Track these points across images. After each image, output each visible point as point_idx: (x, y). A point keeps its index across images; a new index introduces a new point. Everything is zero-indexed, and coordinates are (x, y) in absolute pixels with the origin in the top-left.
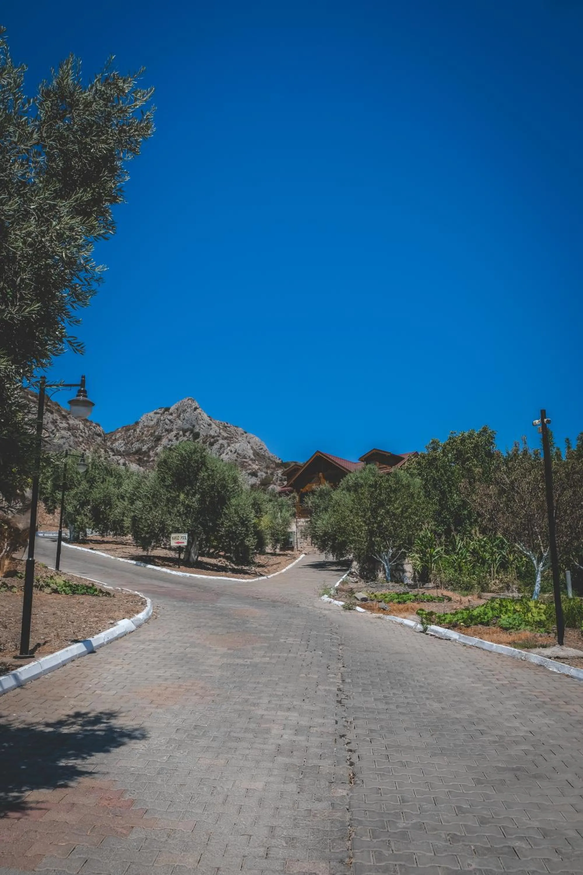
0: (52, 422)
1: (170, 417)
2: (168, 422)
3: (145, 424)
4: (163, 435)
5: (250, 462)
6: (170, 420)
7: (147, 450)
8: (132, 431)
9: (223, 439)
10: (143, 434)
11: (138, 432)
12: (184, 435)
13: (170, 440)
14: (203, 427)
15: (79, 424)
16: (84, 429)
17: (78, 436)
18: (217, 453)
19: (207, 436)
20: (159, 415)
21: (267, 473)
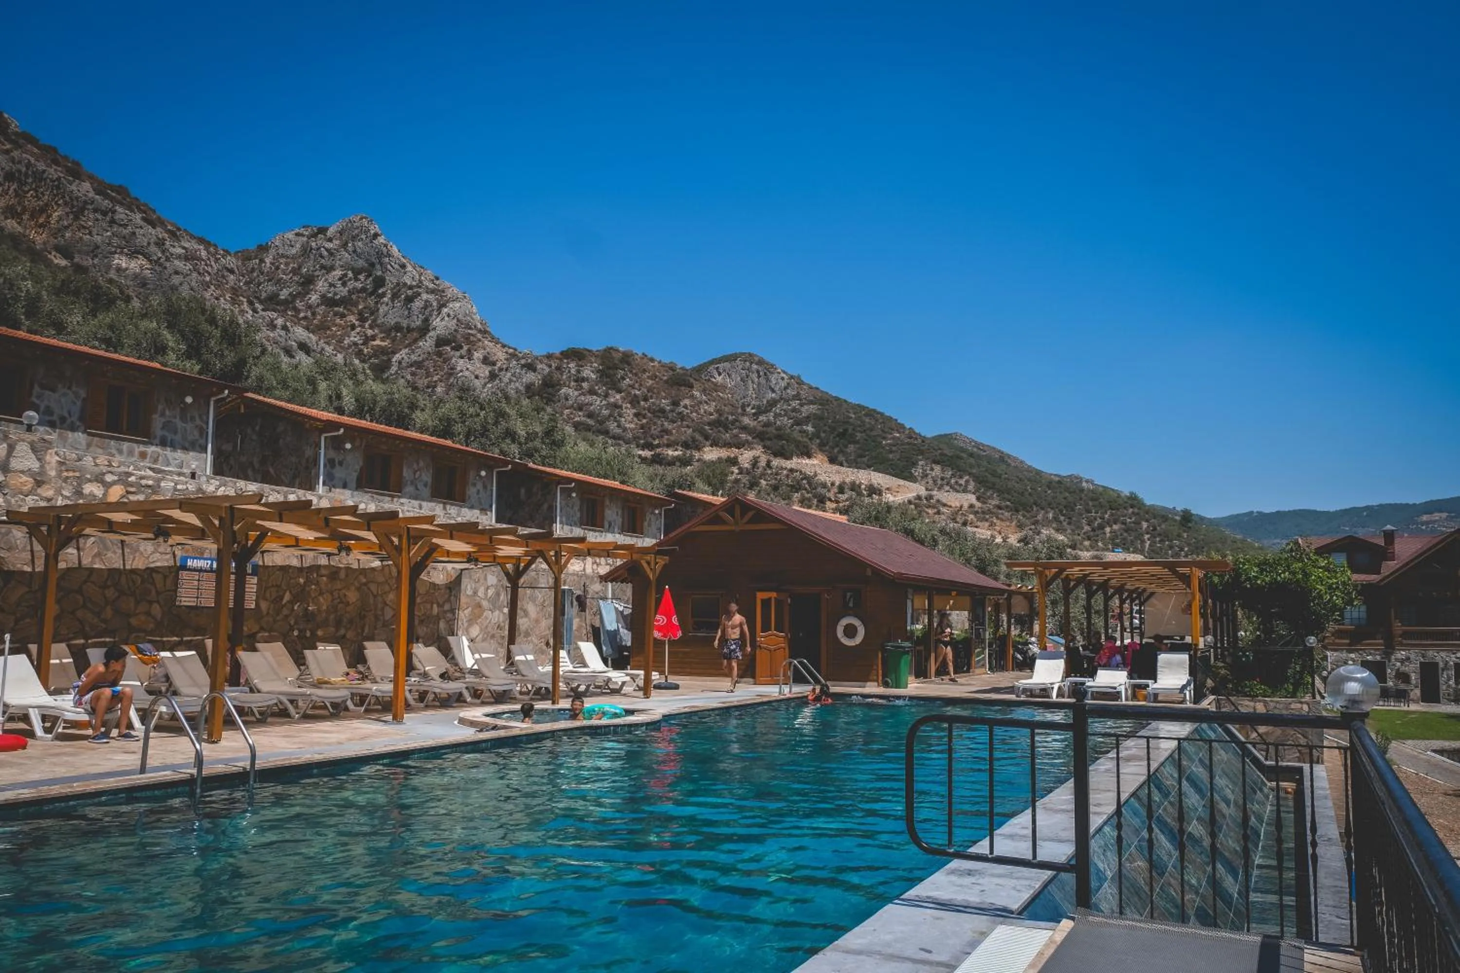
0: (156, 244)
1: (330, 245)
2: (325, 253)
3: (281, 251)
4: (316, 273)
5: (479, 336)
6: (327, 250)
7: (290, 299)
8: (257, 261)
9: (427, 293)
10: (277, 268)
11: (268, 265)
12: (356, 279)
13: (331, 285)
14: (391, 269)
15: (199, 249)
16: (209, 259)
17: (201, 271)
18: (420, 316)
19: (398, 284)
20: (305, 239)
21: (550, 366)
